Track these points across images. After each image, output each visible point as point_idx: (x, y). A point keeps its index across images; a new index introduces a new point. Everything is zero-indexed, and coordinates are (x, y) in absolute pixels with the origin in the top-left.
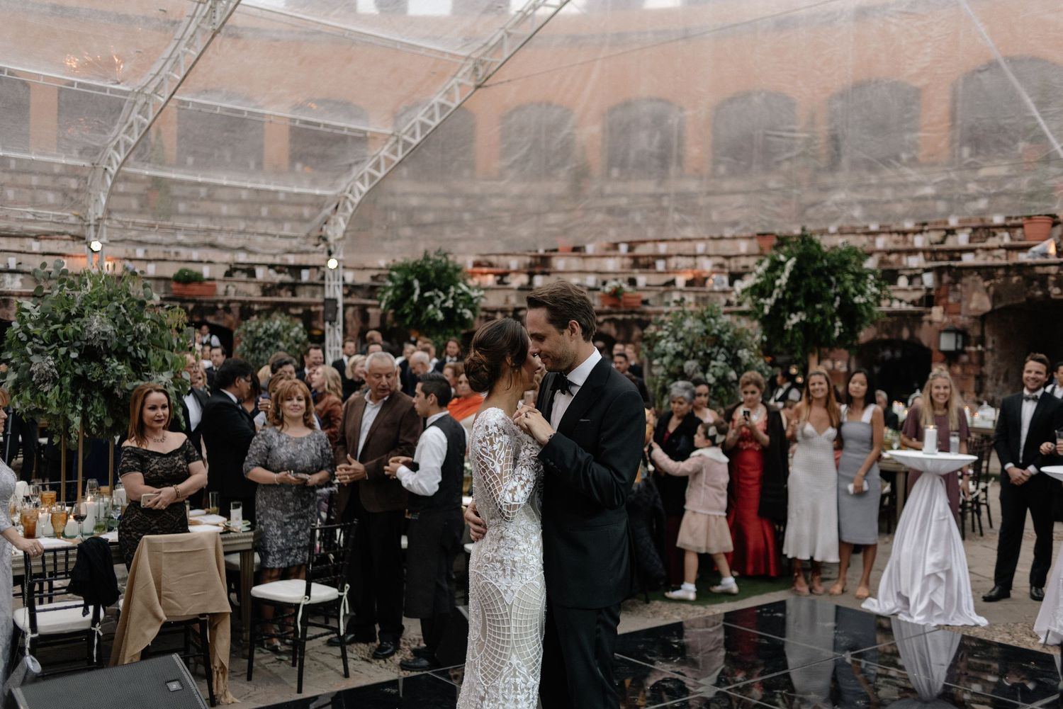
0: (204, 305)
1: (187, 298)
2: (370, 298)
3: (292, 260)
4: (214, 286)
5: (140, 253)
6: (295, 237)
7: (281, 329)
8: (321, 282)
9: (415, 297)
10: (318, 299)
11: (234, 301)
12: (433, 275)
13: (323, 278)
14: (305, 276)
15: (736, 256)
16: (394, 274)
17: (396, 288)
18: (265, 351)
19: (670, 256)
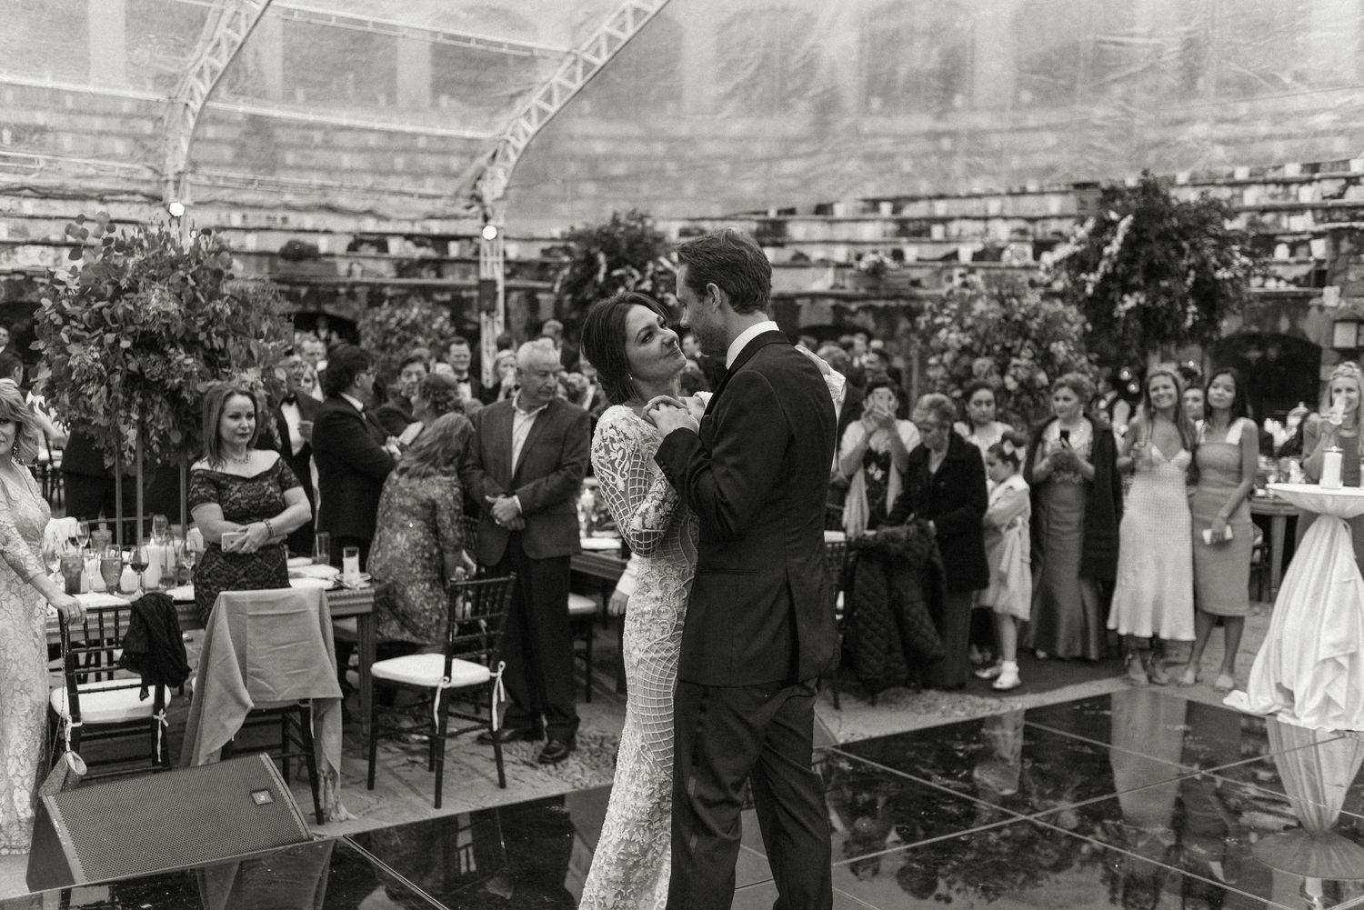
0: (321, 289)
1: (298, 280)
2: (540, 279)
3: (436, 228)
4: (334, 264)
5: (236, 219)
6: (439, 197)
7: (419, 318)
8: (475, 258)
9: (601, 277)
10: (472, 280)
11: (360, 284)
12: (624, 246)
13: (477, 253)
14: (454, 249)
15: (1045, 218)
16: (572, 244)
17: (575, 264)
18: (398, 349)
19: (951, 219)
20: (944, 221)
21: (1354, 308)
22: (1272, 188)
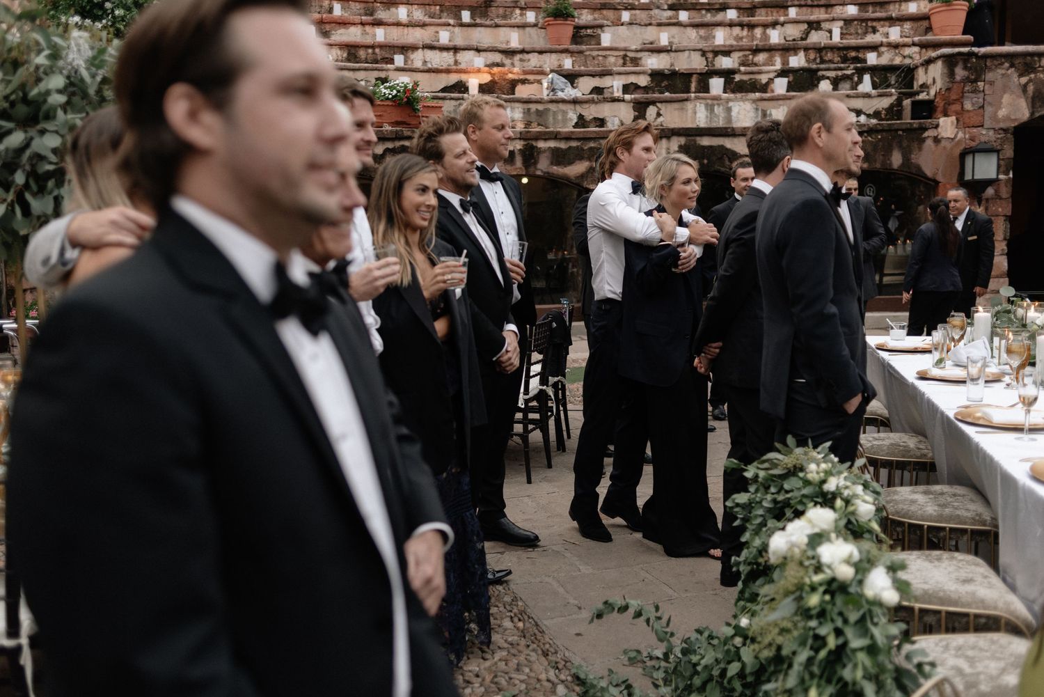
19: (414, 48)
20: (405, 49)
21: (972, 139)
22: (737, 30)
